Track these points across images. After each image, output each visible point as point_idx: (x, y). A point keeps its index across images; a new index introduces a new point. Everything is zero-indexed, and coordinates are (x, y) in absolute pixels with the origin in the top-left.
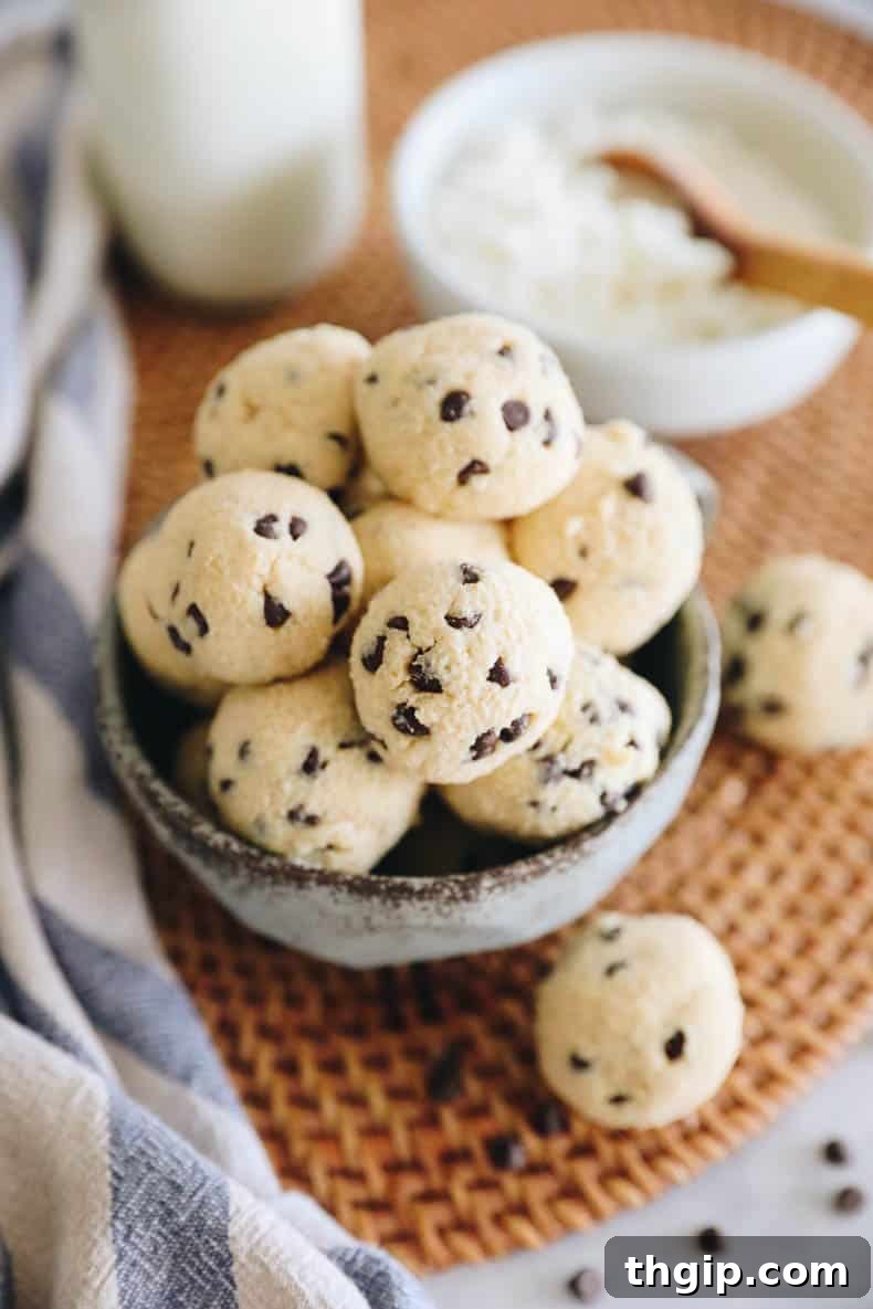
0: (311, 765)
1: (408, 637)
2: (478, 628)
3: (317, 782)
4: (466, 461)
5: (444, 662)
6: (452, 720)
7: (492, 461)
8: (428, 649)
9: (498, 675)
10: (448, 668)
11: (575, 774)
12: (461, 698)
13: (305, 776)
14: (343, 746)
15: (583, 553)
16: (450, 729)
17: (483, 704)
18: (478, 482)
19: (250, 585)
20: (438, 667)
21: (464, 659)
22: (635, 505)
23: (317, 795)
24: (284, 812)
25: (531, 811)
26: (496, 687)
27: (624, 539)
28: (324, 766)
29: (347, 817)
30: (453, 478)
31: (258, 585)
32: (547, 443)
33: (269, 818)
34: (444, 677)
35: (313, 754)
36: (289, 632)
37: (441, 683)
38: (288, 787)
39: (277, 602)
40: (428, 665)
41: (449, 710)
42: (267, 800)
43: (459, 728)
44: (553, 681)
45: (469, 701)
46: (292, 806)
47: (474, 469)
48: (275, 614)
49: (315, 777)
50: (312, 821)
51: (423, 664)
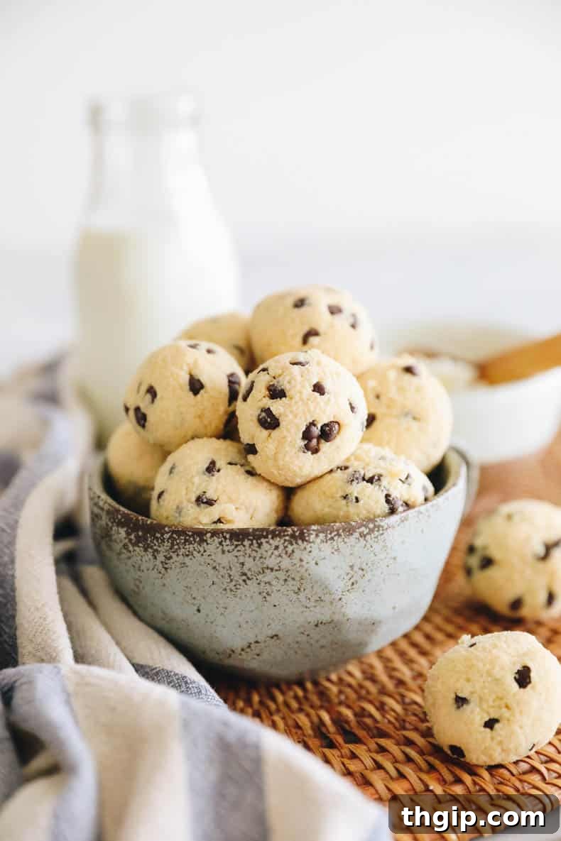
0: (211, 468)
1: (268, 374)
2: (307, 366)
3: (214, 478)
4: (305, 329)
5: (288, 378)
6: (291, 412)
7: (321, 329)
8: (280, 376)
9: (318, 389)
10: (289, 382)
11: (371, 481)
12: (297, 397)
13: (207, 473)
14: (230, 464)
15: (378, 397)
16: (291, 416)
17: (309, 402)
18: (313, 340)
19: (181, 368)
20: (284, 384)
21: (299, 378)
22: (408, 377)
23: (213, 487)
24: (194, 499)
25: (344, 502)
26: (317, 394)
27: (401, 390)
28: (219, 471)
29: (231, 500)
30: (299, 339)
31: (185, 368)
32: (353, 326)
33: (185, 503)
34: (286, 386)
35: (213, 463)
36: (202, 396)
37: (286, 391)
38: (196, 480)
39: (196, 378)
40: (278, 382)
41: (290, 406)
42: (184, 492)
43: (296, 416)
44: (352, 408)
45: (302, 400)
46: (199, 493)
47: (310, 334)
48: (196, 386)
49: (213, 475)
50: (210, 503)
51: (276, 384)
